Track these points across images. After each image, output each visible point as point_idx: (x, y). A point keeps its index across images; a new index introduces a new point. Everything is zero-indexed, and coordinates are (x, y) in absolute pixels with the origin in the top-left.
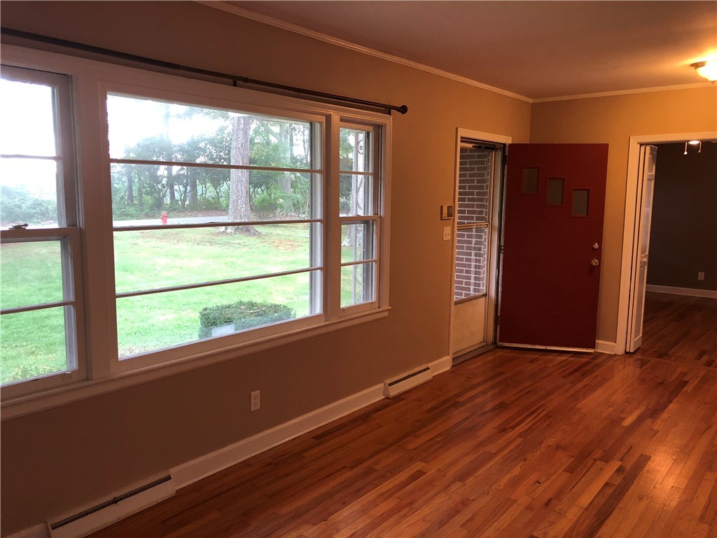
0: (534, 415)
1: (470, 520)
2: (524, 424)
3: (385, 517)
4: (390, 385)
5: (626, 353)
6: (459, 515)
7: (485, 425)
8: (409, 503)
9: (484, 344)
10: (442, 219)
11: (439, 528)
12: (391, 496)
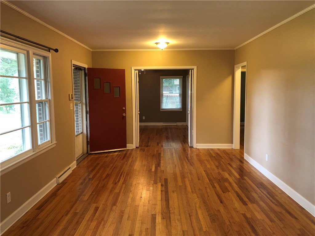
0: (123, 176)
1: (129, 217)
2: (121, 180)
3: (97, 227)
4: (59, 178)
5: (136, 147)
6: (123, 217)
7: (107, 184)
8: (102, 219)
9: (83, 154)
10: (70, 100)
11: (121, 223)
12: (92, 220)
